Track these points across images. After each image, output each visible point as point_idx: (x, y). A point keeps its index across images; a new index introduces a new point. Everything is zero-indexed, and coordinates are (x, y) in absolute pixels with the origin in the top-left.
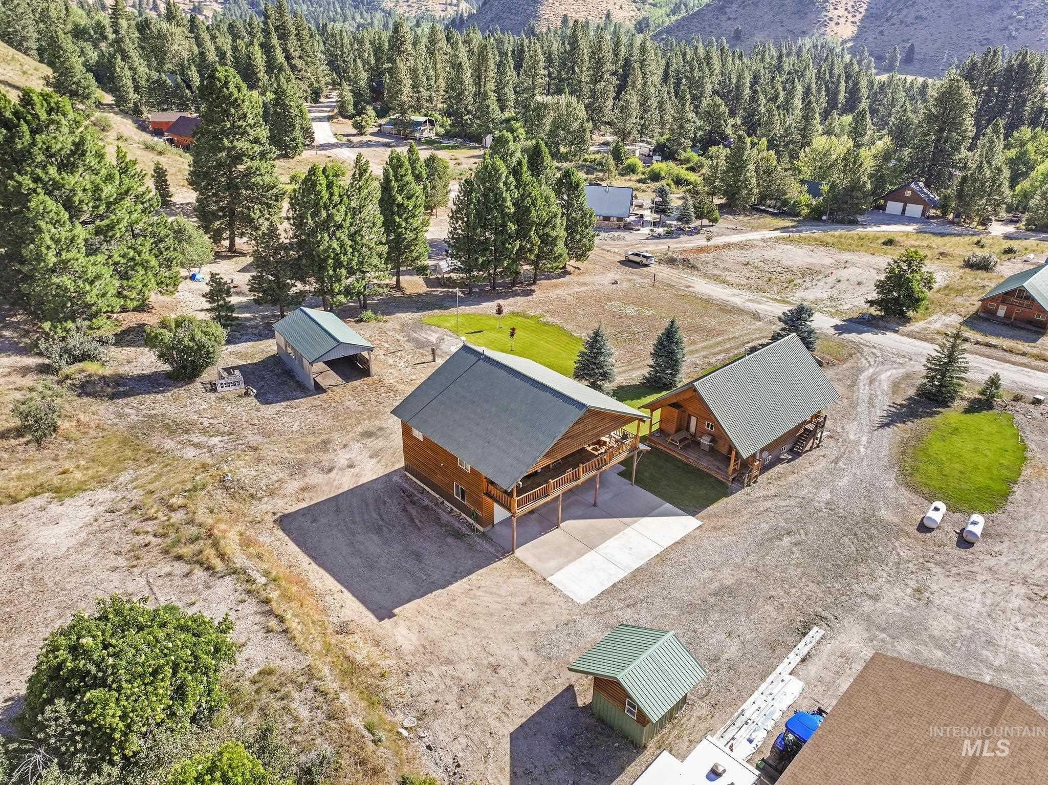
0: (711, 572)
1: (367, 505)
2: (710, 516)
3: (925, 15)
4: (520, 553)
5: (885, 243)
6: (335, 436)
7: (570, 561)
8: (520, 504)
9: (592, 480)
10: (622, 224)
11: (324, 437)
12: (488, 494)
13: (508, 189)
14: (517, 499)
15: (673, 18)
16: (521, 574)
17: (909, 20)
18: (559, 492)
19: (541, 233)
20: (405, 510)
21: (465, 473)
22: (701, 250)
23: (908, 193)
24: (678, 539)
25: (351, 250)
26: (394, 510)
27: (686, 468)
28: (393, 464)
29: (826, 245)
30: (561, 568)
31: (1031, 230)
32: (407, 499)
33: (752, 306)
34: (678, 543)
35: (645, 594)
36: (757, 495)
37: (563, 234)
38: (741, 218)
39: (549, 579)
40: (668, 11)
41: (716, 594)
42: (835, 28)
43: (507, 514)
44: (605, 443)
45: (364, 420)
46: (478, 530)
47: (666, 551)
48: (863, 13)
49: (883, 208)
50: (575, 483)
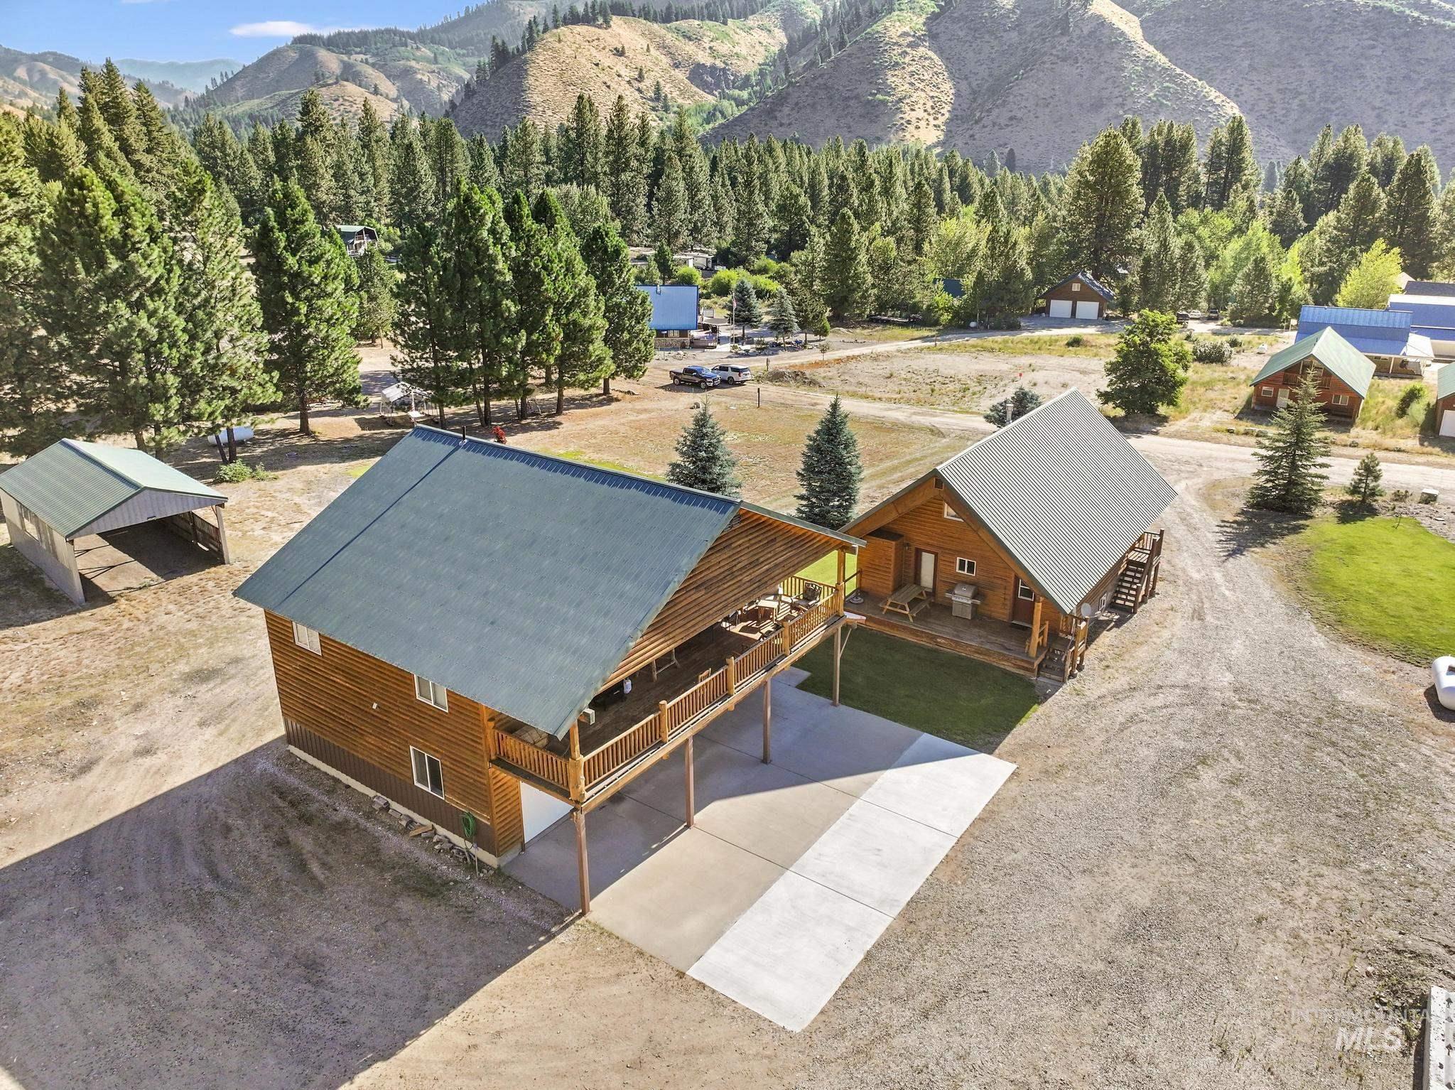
0: (1087, 879)
1: (177, 842)
2: (1025, 748)
3: (1019, 115)
4: (602, 908)
5: (1069, 344)
6: (116, 687)
7: (740, 910)
8: (592, 773)
9: (753, 701)
10: (687, 340)
11: (85, 694)
12: (501, 762)
13: (497, 241)
14: (583, 759)
15: (708, 127)
16: (611, 971)
17: (1003, 121)
18: (685, 734)
19: (564, 320)
20: (283, 843)
21: (436, 715)
22: (817, 364)
23: (1076, 287)
24: (977, 810)
25: (186, 338)
26: (252, 845)
27: (933, 658)
28: (259, 732)
29: (992, 350)
30: (720, 934)
31: (1240, 325)
32: (291, 813)
33: (926, 421)
34: (980, 820)
35: (957, 969)
36: (1097, 693)
37: (602, 323)
38: (858, 330)
39: (691, 972)
40: (700, 121)
41: (1130, 935)
42: (915, 132)
43: (560, 807)
44: (767, 613)
45: (200, 646)
46: (482, 865)
47: (962, 844)
48: (947, 115)
49: (1046, 310)
50: (720, 708)
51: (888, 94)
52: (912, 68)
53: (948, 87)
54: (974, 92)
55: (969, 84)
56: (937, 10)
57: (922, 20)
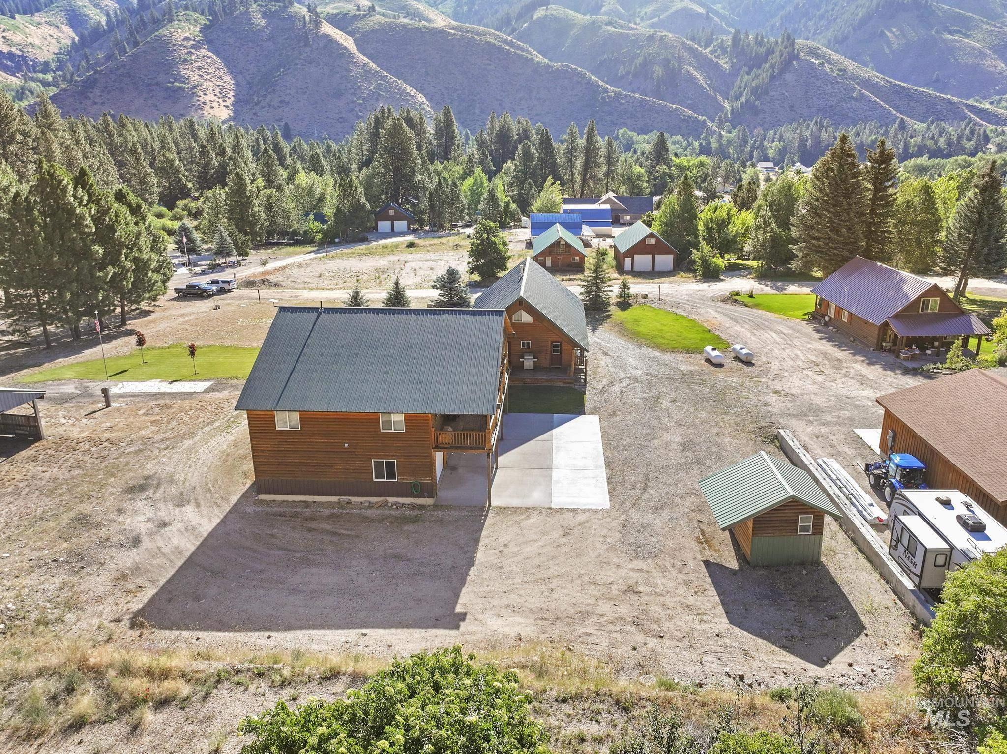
0: (656, 440)
2: (595, 410)
4: (495, 502)
5: (408, 246)
7: (549, 486)
12: (438, 447)
16: (524, 516)
20: (311, 530)
21: (395, 436)
22: (268, 273)
23: (392, 212)
24: (599, 433)
26: (296, 536)
27: (528, 388)
30: (550, 493)
32: (298, 520)
34: (603, 435)
38: (263, 251)
39: (553, 506)
41: (685, 450)
46: (424, 506)
47: (605, 443)
49: (377, 228)
51: (183, 82)
52: (198, 64)
53: (228, 78)
54: (249, 83)
55: (244, 77)
56: (208, 23)
57: (198, 29)
